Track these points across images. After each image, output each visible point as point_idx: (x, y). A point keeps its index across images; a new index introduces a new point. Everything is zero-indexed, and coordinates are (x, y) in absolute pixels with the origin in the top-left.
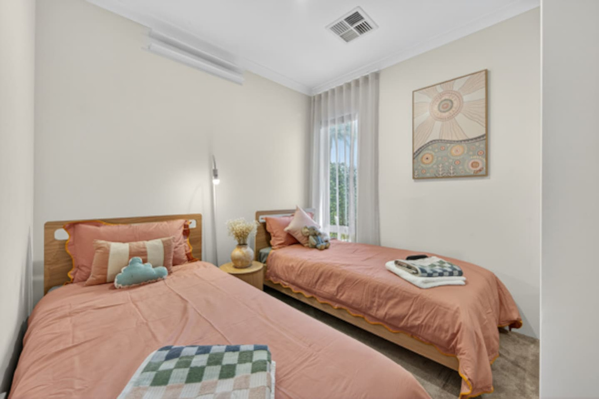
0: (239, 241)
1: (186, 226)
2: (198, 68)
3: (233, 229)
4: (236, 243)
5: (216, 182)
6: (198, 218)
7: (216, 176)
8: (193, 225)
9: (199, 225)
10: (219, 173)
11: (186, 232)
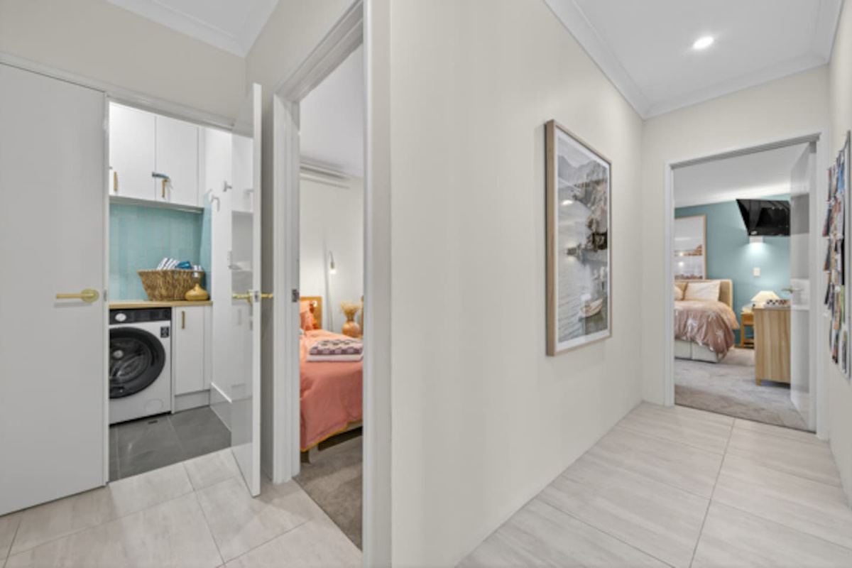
0: (348, 317)
1: (311, 305)
2: (322, 183)
3: (343, 308)
4: (346, 319)
5: (332, 272)
6: (319, 299)
7: (332, 266)
8: (315, 305)
9: (320, 305)
10: (336, 265)
11: (312, 310)
